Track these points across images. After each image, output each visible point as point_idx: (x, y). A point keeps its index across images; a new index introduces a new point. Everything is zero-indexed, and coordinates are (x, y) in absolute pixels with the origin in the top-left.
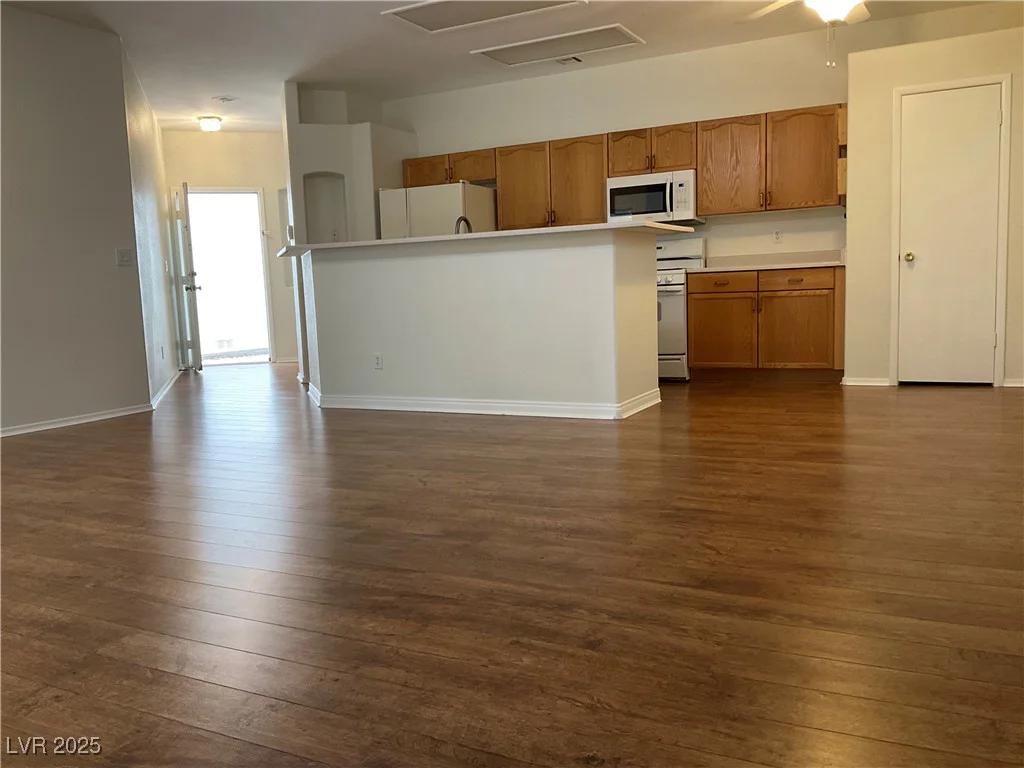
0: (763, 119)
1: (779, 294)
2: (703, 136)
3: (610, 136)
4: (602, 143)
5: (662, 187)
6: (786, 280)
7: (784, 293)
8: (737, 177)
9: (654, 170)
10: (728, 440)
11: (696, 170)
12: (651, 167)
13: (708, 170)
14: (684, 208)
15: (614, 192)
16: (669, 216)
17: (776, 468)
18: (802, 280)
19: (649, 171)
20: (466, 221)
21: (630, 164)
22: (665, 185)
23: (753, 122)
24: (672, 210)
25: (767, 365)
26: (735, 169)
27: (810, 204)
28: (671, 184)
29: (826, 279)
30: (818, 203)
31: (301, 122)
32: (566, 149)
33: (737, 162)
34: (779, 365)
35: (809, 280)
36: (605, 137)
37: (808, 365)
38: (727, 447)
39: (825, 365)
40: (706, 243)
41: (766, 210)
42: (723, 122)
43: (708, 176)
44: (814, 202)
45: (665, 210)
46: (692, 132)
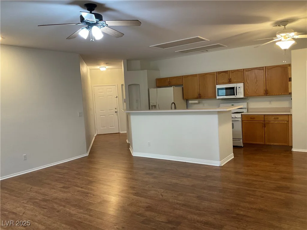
0: (265, 68)
1: (271, 122)
2: (246, 73)
3: (217, 73)
4: (214, 75)
5: (233, 88)
6: (273, 118)
7: (272, 122)
8: (257, 85)
9: (231, 83)
10: (254, 179)
11: (244, 83)
12: (230, 82)
13: (248, 83)
14: (240, 94)
15: (218, 89)
16: (235, 97)
17: (268, 195)
18: (278, 118)
19: (229, 83)
20: (174, 103)
21: (223, 81)
22: (234, 87)
23: (261, 69)
24: (236, 95)
25: (268, 143)
26: (256, 83)
27: (280, 94)
28: (236, 87)
29: (286, 118)
30: (283, 94)
31: (128, 70)
32: (203, 76)
33: (257, 81)
34: (272, 144)
35: (280, 118)
36: (216, 73)
37: (281, 144)
38: (254, 183)
39: (286, 144)
40: (248, 103)
41: (266, 95)
42: (252, 69)
43: (248, 85)
44: (281, 93)
45: (234, 95)
46: (242, 72)
